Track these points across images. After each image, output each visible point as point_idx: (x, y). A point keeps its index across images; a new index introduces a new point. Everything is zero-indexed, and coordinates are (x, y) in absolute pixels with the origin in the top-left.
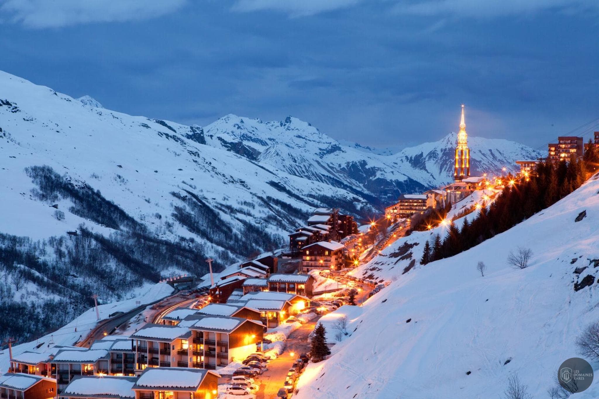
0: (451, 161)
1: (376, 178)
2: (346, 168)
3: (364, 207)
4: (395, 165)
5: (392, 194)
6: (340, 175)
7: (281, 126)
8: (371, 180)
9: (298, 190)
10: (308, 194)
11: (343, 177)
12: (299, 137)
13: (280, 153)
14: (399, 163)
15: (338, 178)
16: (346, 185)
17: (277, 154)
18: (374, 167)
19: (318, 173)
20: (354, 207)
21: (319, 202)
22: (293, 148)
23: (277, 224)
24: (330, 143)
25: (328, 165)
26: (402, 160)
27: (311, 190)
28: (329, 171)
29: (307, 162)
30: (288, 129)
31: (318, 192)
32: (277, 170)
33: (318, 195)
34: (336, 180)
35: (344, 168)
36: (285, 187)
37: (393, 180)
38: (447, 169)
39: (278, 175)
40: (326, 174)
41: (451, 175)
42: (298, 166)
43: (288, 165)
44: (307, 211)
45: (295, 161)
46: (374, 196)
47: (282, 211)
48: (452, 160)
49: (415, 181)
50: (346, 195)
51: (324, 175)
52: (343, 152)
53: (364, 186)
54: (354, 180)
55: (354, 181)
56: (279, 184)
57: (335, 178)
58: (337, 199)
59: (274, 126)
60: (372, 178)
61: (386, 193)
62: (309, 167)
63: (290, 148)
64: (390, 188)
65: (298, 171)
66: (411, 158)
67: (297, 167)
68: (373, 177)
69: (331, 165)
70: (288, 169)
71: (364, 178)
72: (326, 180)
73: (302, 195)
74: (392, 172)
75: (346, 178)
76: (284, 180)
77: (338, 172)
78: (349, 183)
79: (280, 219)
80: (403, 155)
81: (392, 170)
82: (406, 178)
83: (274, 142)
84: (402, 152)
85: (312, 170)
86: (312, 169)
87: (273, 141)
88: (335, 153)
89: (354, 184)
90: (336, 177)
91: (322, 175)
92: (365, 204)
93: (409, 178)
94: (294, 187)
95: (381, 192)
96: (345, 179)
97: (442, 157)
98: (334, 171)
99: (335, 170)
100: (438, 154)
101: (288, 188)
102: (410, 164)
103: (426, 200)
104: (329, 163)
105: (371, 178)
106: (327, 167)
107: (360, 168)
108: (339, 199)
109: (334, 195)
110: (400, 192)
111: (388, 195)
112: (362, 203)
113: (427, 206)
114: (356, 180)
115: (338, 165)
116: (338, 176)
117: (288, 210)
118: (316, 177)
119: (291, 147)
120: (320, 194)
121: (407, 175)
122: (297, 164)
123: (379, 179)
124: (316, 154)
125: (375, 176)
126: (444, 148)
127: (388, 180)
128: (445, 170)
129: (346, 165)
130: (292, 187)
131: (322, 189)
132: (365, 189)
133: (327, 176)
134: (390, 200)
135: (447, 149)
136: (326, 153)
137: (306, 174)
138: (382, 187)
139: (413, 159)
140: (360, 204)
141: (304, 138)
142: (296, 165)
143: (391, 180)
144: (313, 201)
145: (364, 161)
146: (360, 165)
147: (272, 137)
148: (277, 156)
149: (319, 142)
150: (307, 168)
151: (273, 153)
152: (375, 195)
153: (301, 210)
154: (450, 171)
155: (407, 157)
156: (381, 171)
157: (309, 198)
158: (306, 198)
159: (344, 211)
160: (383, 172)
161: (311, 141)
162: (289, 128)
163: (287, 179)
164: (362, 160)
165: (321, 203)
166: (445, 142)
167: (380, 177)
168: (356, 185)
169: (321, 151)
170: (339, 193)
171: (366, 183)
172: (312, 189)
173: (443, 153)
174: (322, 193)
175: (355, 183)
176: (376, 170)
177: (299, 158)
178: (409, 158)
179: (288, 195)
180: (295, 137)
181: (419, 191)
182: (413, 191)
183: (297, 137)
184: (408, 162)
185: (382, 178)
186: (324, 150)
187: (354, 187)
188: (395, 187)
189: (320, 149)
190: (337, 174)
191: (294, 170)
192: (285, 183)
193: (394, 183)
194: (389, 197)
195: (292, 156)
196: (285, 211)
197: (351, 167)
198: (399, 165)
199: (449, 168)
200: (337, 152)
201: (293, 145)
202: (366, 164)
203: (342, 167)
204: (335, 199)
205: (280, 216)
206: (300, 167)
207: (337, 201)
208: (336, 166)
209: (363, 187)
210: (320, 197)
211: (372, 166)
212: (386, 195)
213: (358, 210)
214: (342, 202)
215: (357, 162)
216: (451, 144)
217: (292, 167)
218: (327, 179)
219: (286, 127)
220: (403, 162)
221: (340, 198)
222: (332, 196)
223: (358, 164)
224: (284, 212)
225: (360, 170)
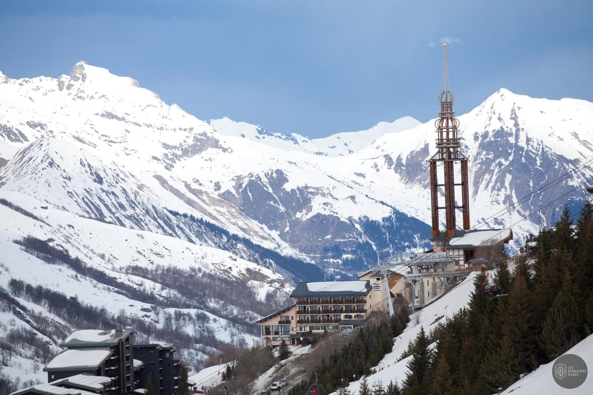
0: (500, 164)
1: (310, 215)
2: (234, 192)
3: (275, 292)
4: (359, 179)
5: (352, 252)
6: (218, 211)
7: (61, 89)
8: (298, 220)
9: (103, 257)
10: (129, 268)
11: (229, 216)
12: (111, 116)
13: (57, 161)
14: (370, 173)
15: (215, 218)
16: (235, 237)
17: (51, 164)
18: (307, 187)
19: (160, 208)
20: (250, 294)
21: (158, 286)
22: (95, 146)
23: (37, 354)
24: (191, 129)
25: (187, 186)
26: (376, 166)
27: (138, 256)
28: (190, 202)
29: (133, 180)
30: (80, 97)
31: (158, 261)
32: (46, 208)
33: (154, 267)
34: (208, 225)
35: (228, 192)
36: (67, 251)
37: (356, 217)
38: (491, 185)
39: (47, 221)
40: (183, 208)
41: (501, 198)
42: (107, 192)
43: (81, 192)
44: (123, 312)
45: (99, 180)
46: (308, 260)
47: (52, 317)
48: (503, 161)
49: (413, 218)
50: (229, 263)
51: (175, 214)
52: (225, 150)
53: (282, 236)
54: (256, 222)
55: (254, 225)
56: (51, 244)
57: (206, 218)
58: (204, 274)
59: (42, 91)
60: (303, 216)
61: (338, 251)
62: (136, 194)
63: (85, 146)
64: (349, 237)
65: (106, 206)
66: (399, 159)
67: (104, 196)
68: (304, 211)
69: (194, 186)
70: (80, 201)
71: (282, 216)
72: (182, 225)
73: (114, 269)
74: (353, 198)
75: (234, 217)
76: (65, 232)
77: (213, 201)
78: (242, 229)
79: (46, 339)
80: (379, 153)
81: (352, 193)
82: (387, 212)
83: (43, 132)
84: (375, 145)
85: (145, 202)
86: (143, 196)
87: (39, 128)
88: (204, 153)
89: (256, 233)
90: (210, 215)
91: (170, 212)
92: (277, 285)
93: (396, 212)
94: (92, 250)
95: (326, 250)
96: (233, 221)
97: (479, 154)
98: (203, 201)
99: (205, 197)
100: (466, 147)
101: (73, 254)
102: (398, 176)
103: (365, 294)
104: (190, 182)
105: (298, 215)
106: (183, 190)
107: (271, 190)
108: (210, 276)
109: (196, 266)
110: (375, 248)
111: (345, 256)
112: (272, 282)
113: (369, 311)
114: (261, 222)
115: (212, 186)
116: (214, 213)
117: (69, 312)
118: (155, 220)
119: (89, 144)
120: (161, 264)
121: (389, 204)
122: (105, 187)
123: (318, 216)
124: (155, 158)
125: (310, 209)
126: (481, 131)
127: (342, 219)
128: (487, 187)
129: (233, 183)
130: (85, 251)
131: (165, 253)
132: (284, 244)
133: (185, 216)
134: (349, 270)
135: (491, 134)
136: (181, 156)
137: (130, 212)
138: (329, 237)
139: (404, 162)
140: (267, 286)
141: (123, 119)
142: (103, 191)
143: (350, 219)
144: (141, 285)
145: (279, 172)
146: (270, 183)
147: (36, 120)
148: (49, 169)
149: (162, 129)
150: (132, 197)
151: (38, 161)
152: (313, 258)
153: (103, 310)
154: (499, 190)
155: (388, 158)
156: (323, 195)
157: (129, 276)
158: (123, 279)
159: (224, 305)
160: (329, 200)
161: (139, 125)
162: (83, 95)
163: (71, 230)
164: (275, 169)
165: (163, 289)
166: (485, 116)
167: (323, 212)
168: (261, 233)
169: (166, 151)
170: (209, 261)
171: (287, 229)
172: (139, 252)
173: (480, 145)
174: (165, 263)
175: (258, 229)
176: (312, 193)
177: (108, 171)
178: (394, 160)
179: (74, 273)
180: (99, 117)
181: (423, 243)
182: (407, 244)
183: (103, 115)
184: (392, 171)
185: (327, 213)
186: (175, 147)
187: (256, 241)
188: (360, 235)
189: (166, 146)
190: (210, 209)
191: (98, 202)
192: (68, 240)
193: (357, 226)
194: (346, 262)
195: (89, 166)
196: (59, 315)
197: (245, 189)
198: (368, 178)
199: (497, 181)
200: (210, 152)
201: (94, 139)
202: (286, 180)
203: (222, 191)
204: (200, 275)
205: (44, 333)
206: (113, 193)
207: (205, 280)
208: (209, 188)
209: (278, 240)
210: (160, 272)
211: (301, 185)
212: (339, 257)
213: (260, 303)
214: (217, 283)
215: (262, 175)
216: (500, 119)
217: (91, 195)
218: (185, 223)
219: (74, 91)
220: (378, 170)
221: (213, 273)
222: (193, 270)
223: (265, 180)
224: (57, 319)
225: (270, 197)
